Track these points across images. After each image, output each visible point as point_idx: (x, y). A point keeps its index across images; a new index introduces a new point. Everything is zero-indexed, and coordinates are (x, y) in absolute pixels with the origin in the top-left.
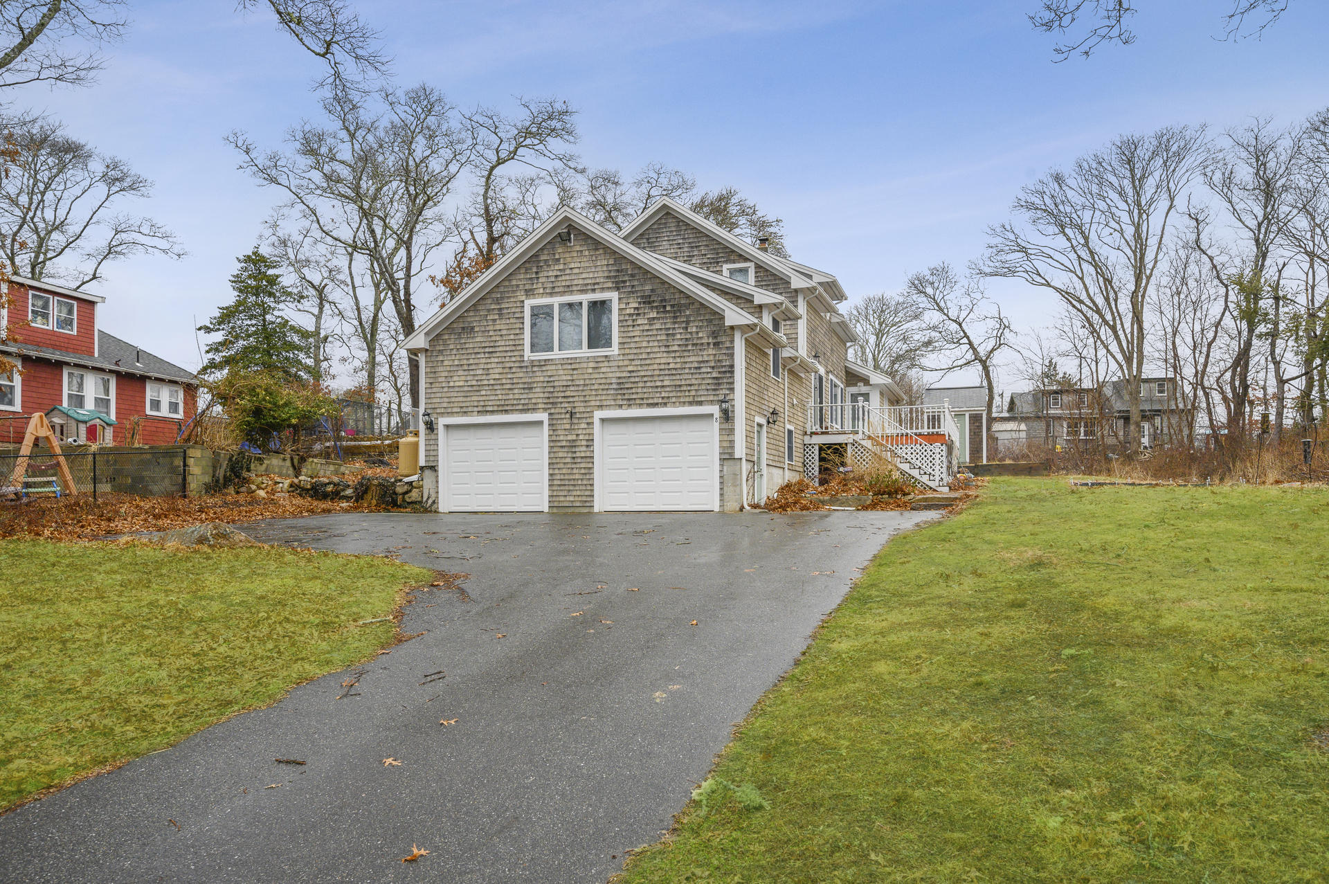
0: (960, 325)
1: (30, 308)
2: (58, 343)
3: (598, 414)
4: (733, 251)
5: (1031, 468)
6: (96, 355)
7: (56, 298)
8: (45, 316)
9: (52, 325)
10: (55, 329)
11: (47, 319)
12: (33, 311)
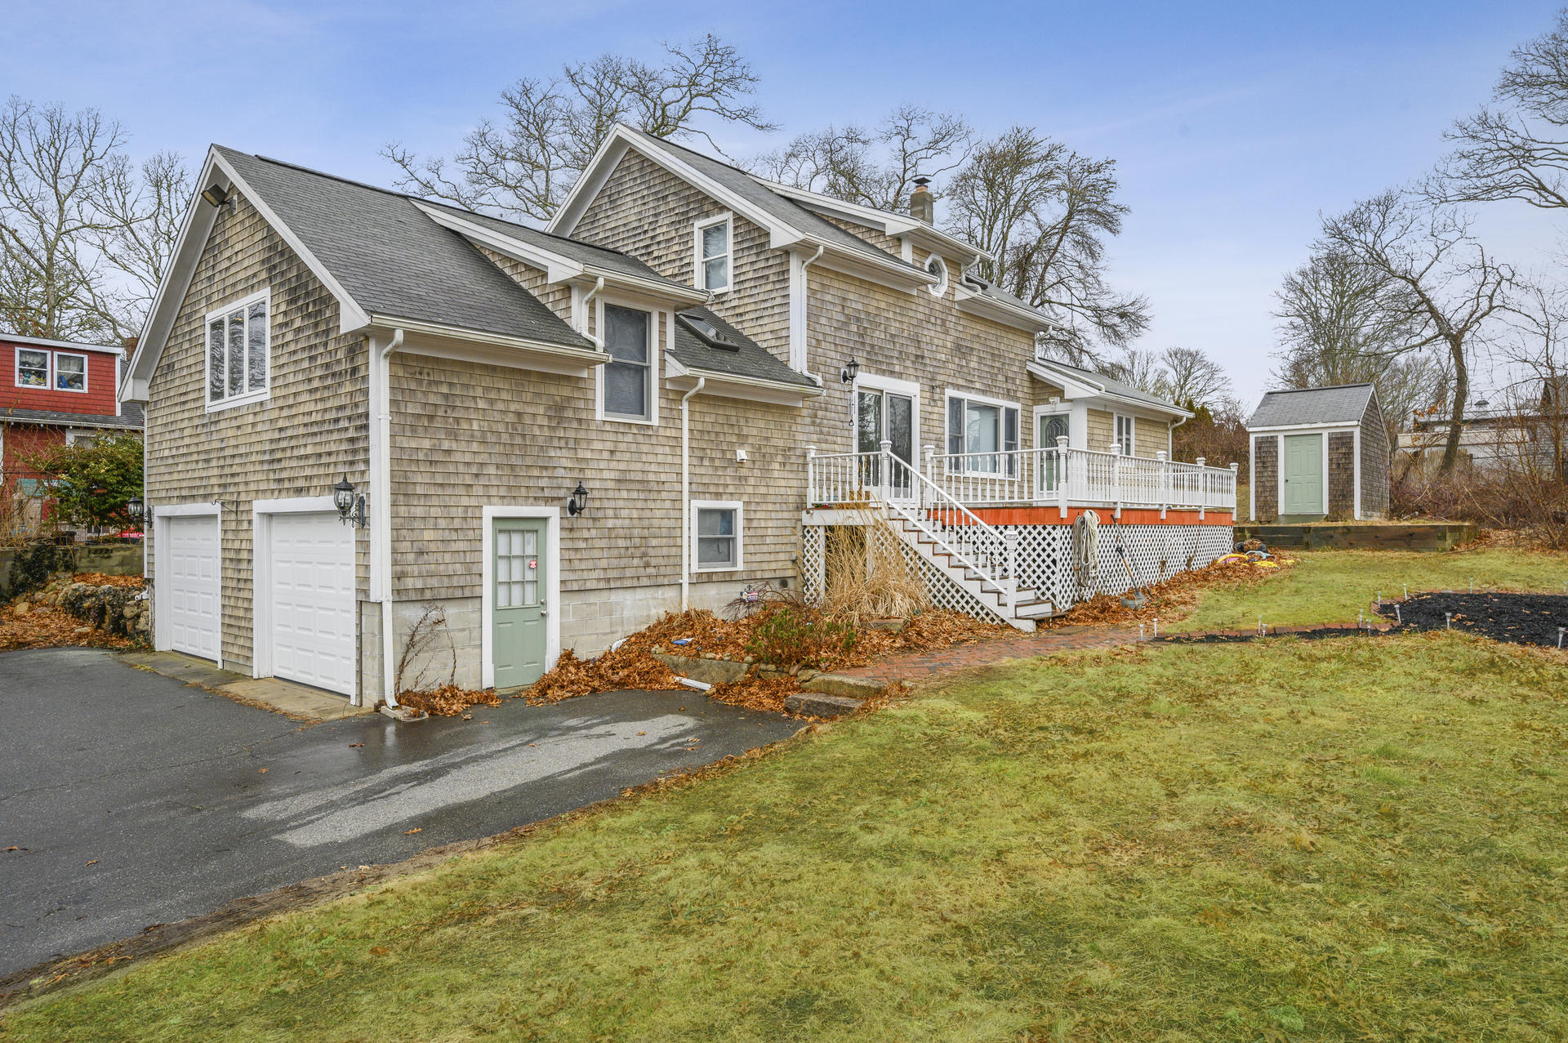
0: (1414, 283)
1: (17, 366)
2: (59, 405)
3: (261, 505)
4: (707, 197)
5: (1411, 535)
6: (118, 413)
7: (56, 353)
8: (41, 375)
9: (50, 384)
10: (56, 388)
11: (45, 378)
12: (21, 371)
